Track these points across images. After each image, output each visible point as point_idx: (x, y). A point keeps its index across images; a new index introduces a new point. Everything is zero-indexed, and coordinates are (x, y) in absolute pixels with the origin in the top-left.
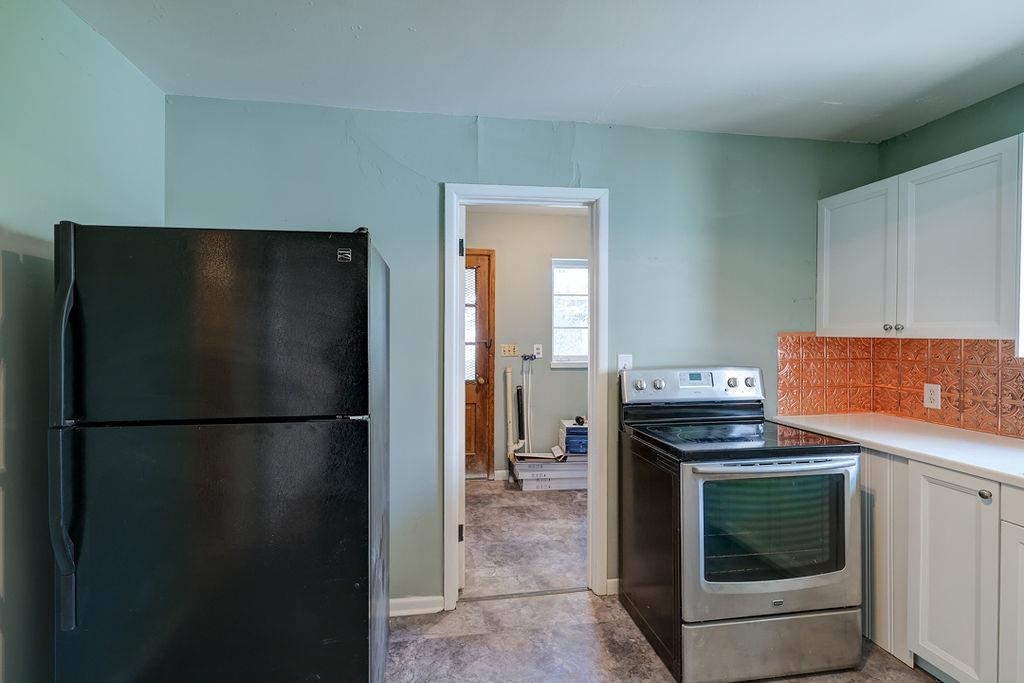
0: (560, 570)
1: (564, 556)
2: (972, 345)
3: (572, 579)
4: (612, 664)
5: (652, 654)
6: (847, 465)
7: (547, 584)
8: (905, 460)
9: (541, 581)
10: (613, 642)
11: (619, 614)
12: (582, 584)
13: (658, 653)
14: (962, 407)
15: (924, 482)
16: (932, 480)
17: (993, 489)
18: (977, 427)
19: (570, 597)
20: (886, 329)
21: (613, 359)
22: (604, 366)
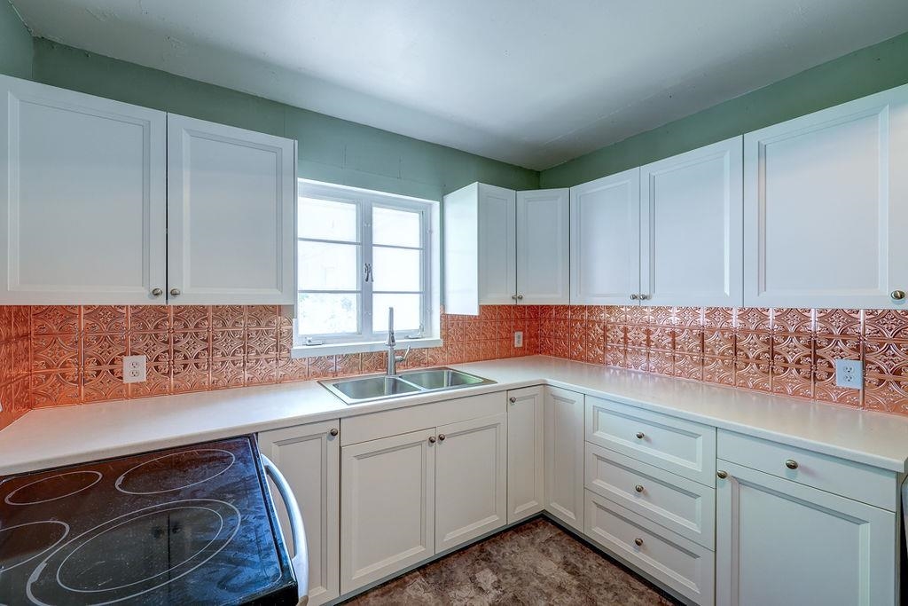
17: (334, 426)
20: (156, 294)
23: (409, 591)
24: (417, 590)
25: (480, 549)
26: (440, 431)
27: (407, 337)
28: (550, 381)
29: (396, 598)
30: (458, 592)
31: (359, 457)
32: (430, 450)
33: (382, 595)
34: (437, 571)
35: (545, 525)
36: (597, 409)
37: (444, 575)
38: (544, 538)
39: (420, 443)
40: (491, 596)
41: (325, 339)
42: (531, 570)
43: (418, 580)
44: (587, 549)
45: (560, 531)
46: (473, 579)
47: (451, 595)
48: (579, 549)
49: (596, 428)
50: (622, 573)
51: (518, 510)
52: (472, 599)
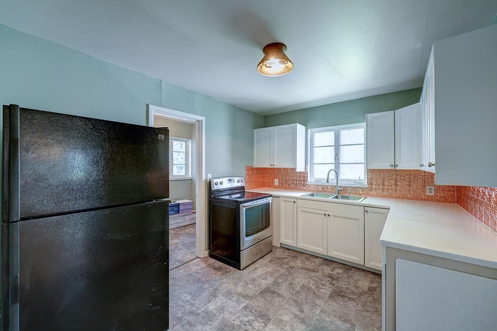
0: (183, 256)
1: (181, 251)
2: (284, 169)
3: (189, 257)
4: (219, 273)
5: (228, 266)
6: (270, 200)
7: (182, 261)
8: (279, 197)
9: (179, 261)
10: (215, 268)
11: (212, 261)
12: (194, 257)
13: (229, 265)
14: (282, 184)
15: (283, 201)
16: (284, 201)
17: (295, 200)
18: (285, 189)
19: (193, 262)
20: (271, 165)
21: (206, 175)
22: (204, 178)
26: (329, 213)
30: (326, 267)
31: (302, 211)
37: (329, 263)
39: (321, 214)
40: (332, 273)
41: (321, 180)
43: (321, 260)
47: (323, 266)
51: (372, 263)
52: (327, 270)
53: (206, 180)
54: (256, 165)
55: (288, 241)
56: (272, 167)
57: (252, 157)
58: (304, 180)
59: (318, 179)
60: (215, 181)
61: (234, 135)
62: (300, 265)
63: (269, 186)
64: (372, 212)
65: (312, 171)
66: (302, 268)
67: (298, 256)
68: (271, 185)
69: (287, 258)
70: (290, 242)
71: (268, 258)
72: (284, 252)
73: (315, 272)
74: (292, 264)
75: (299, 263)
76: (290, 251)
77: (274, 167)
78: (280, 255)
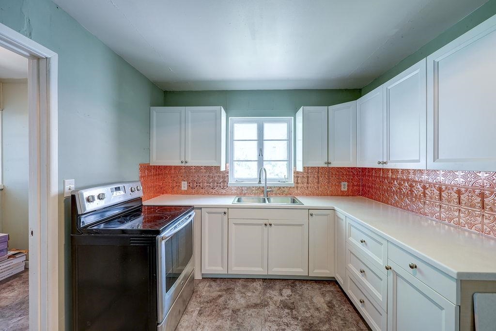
8: (201, 209)
14: (193, 188)
15: (207, 214)
16: (209, 212)
17: (226, 210)
20: (182, 162)
21: (62, 182)
22: (55, 189)
23: (255, 284)
24: (258, 285)
25: (292, 282)
26: (270, 222)
27: (279, 181)
28: (336, 208)
29: (249, 284)
30: (271, 291)
31: (235, 224)
32: (265, 229)
33: (245, 281)
34: (269, 282)
35: (334, 285)
36: (351, 225)
37: (271, 284)
38: (327, 290)
39: (261, 225)
40: (284, 298)
41: (243, 180)
42: (310, 297)
43: (260, 282)
44: (348, 302)
45: (340, 290)
46: (281, 290)
47: (268, 291)
48: (343, 300)
49: (350, 236)
50: (358, 318)
51: (316, 271)
52: (275, 296)
53: (61, 195)
54: (155, 161)
55: (214, 268)
56: (183, 165)
57: (148, 149)
58: (224, 182)
59: (239, 179)
60: (86, 193)
61: (121, 108)
62: (242, 301)
63: (172, 192)
64: (316, 215)
65: (232, 169)
66: (248, 307)
67: (232, 286)
68: (175, 190)
69: (220, 296)
70: (217, 269)
71: (194, 307)
72: (210, 286)
73: (266, 306)
74: (232, 304)
75: (239, 300)
76: (218, 282)
77: (186, 165)
78: (208, 294)
